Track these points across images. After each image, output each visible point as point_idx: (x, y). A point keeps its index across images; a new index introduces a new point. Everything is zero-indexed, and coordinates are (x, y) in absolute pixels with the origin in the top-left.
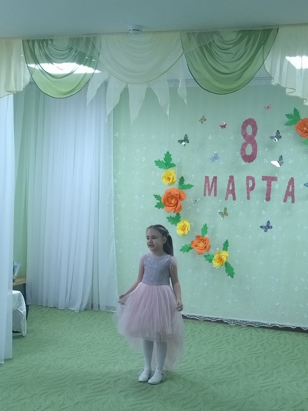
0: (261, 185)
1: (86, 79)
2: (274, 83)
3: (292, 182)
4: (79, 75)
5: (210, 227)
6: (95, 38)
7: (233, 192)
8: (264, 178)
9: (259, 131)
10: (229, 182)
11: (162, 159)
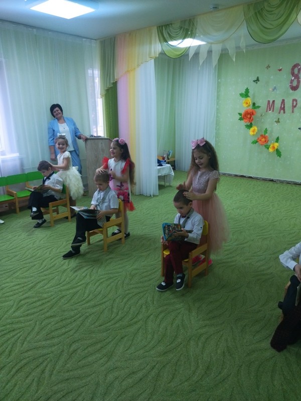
0: (300, 104)
7: (284, 109)
10: (282, 103)
11: (244, 92)
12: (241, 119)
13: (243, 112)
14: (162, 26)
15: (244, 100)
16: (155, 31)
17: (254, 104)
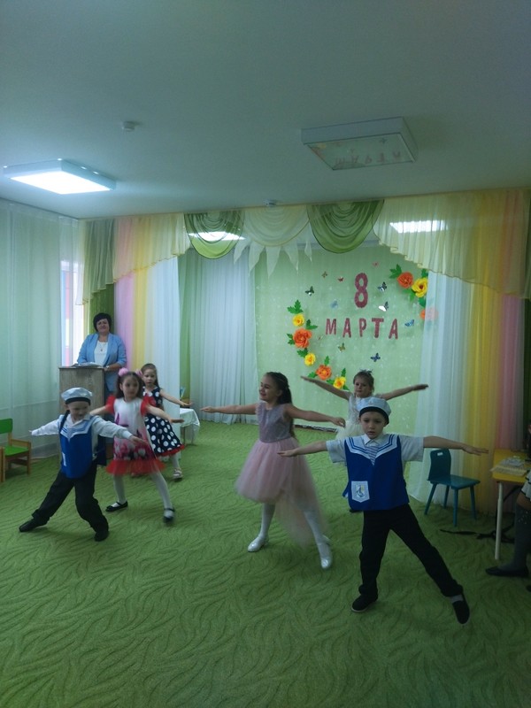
0: (371, 325)
1: (234, 244)
2: (381, 243)
3: (395, 322)
4: (227, 241)
5: (331, 358)
6: (240, 212)
7: (349, 331)
8: (373, 320)
9: (369, 283)
10: (346, 323)
11: (293, 306)
12: (291, 342)
13: (293, 333)
14: (192, 215)
15: (294, 316)
16: (180, 219)
17: (309, 322)
